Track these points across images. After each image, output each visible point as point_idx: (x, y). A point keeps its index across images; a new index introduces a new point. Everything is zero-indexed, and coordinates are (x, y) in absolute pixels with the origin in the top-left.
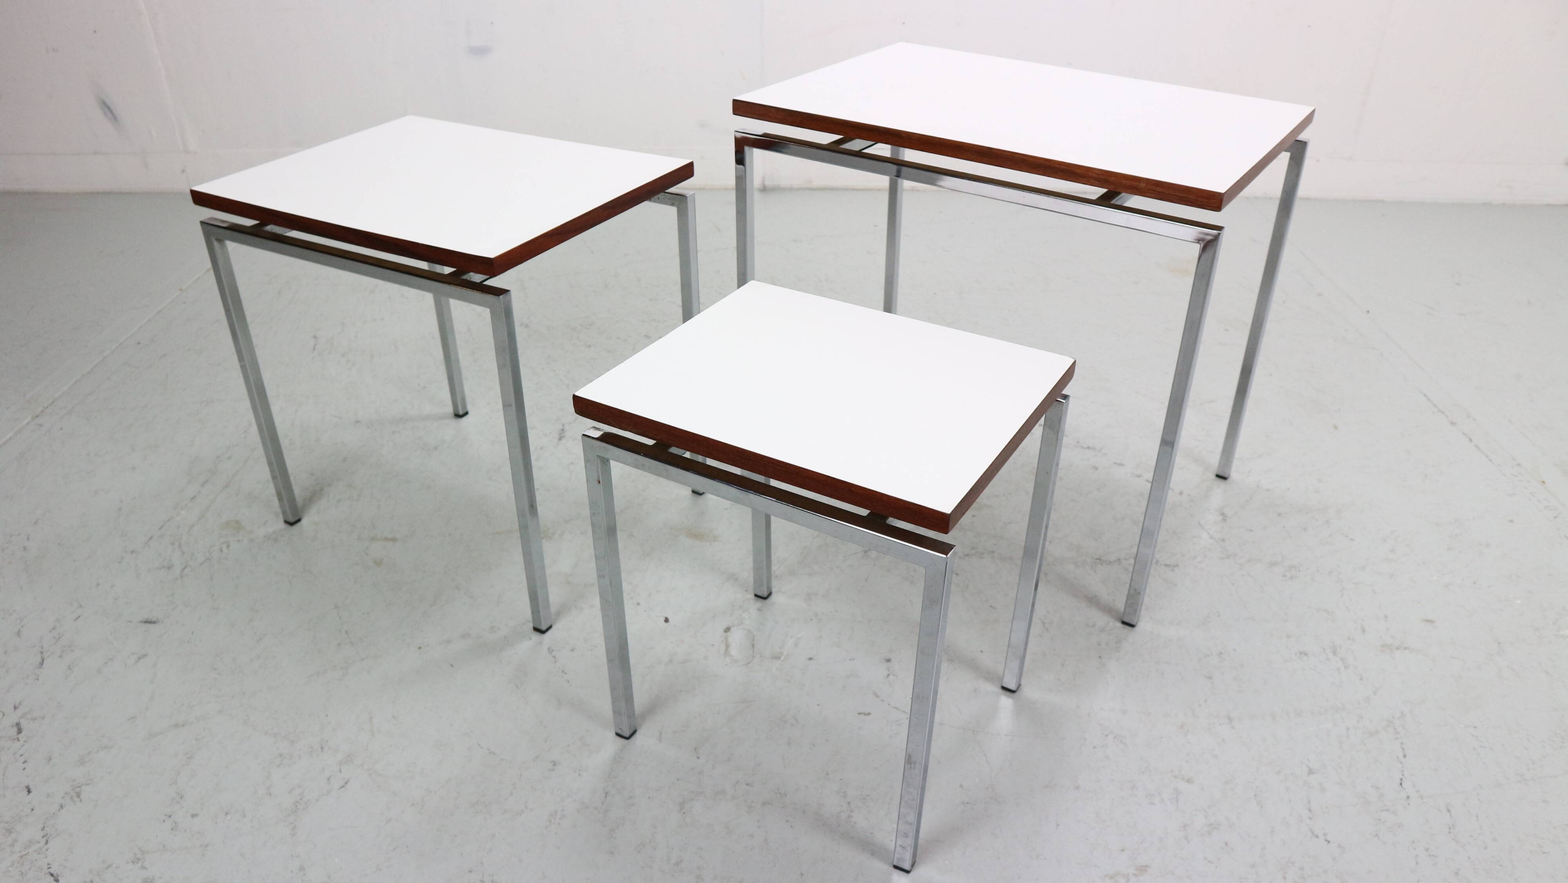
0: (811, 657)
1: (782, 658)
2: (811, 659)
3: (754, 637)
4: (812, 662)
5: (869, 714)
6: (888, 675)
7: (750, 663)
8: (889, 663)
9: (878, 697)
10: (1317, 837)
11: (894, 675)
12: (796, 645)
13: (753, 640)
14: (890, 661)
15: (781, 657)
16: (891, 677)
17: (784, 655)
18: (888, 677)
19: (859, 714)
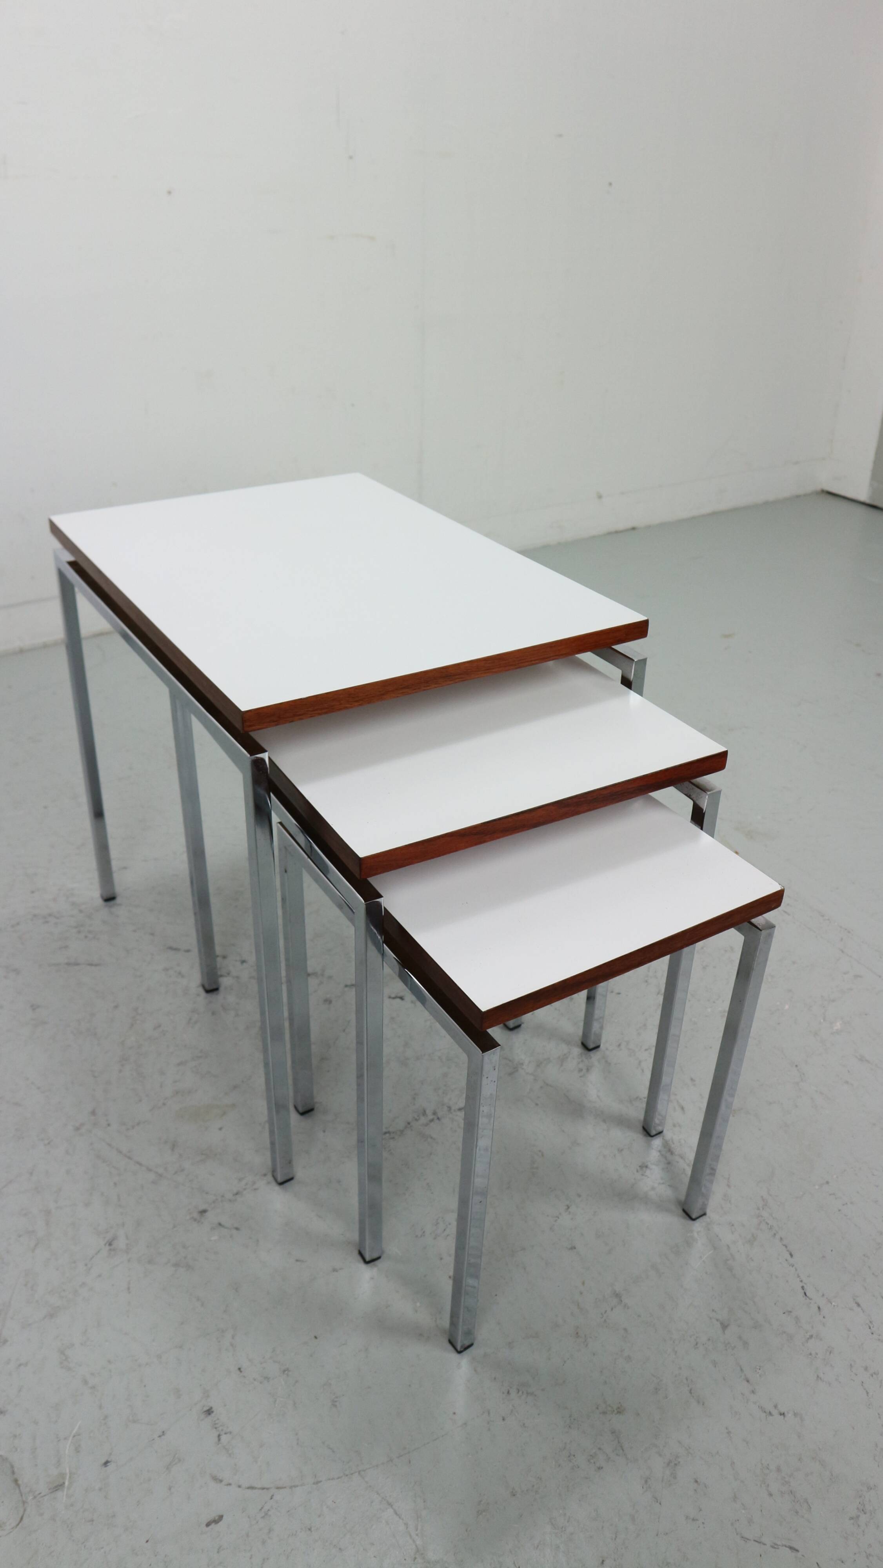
0: (104, 1461)
1: (67, 1483)
2: (106, 1463)
3: (12, 1467)
4: (111, 1467)
5: (221, 1517)
6: (219, 1436)
7: (22, 1518)
8: (213, 1415)
9: (221, 1481)
10: (770, 1414)
11: (225, 1434)
12: (77, 1450)
13: (13, 1473)
14: (213, 1412)
15: (64, 1483)
16: (224, 1438)
17: (68, 1477)
18: (219, 1440)
19: (208, 1525)
